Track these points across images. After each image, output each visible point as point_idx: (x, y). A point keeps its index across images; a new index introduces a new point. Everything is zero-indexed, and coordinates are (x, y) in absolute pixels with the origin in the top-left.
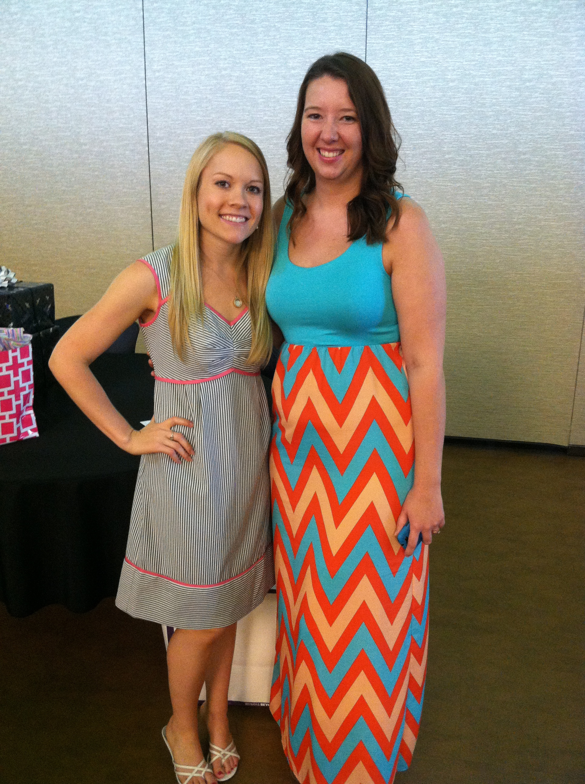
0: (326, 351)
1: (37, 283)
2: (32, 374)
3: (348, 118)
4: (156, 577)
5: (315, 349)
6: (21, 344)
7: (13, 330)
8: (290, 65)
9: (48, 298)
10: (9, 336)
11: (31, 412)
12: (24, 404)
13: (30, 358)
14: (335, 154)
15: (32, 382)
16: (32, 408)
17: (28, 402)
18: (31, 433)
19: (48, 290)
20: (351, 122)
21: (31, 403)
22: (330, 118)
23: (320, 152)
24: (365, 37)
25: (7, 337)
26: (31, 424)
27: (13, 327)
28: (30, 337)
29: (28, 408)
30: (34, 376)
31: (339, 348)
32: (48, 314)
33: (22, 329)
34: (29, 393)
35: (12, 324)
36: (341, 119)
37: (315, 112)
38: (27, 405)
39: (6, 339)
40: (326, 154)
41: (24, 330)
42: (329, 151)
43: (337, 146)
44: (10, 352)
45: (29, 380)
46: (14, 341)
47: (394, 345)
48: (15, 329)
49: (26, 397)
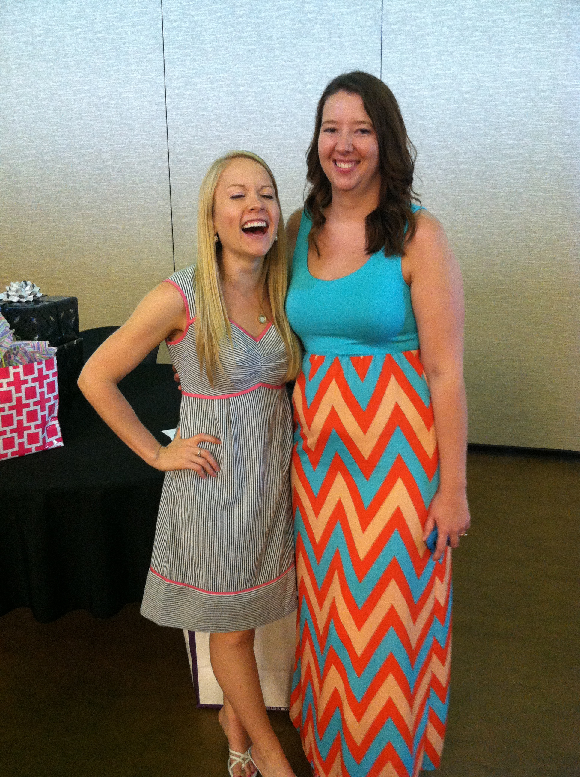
0: (348, 360)
1: (62, 297)
2: (57, 385)
3: (363, 131)
4: (182, 586)
5: (337, 359)
6: (47, 356)
7: (38, 343)
8: (307, 80)
9: (72, 311)
10: (34, 349)
11: (56, 422)
12: (49, 415)
13: (55, 370)
14: (350, 166)
15: (56, 393)
16: (57, 418)
17: (53, 413)
18: (56, 443)
19: (72, 303)
20: (366, 135)
21: (56, 414)
22: (345, 130)
23: (336, 164)
24: (380, 51)
25: (32, 350)
26: (56, 434)
27: (39, 340)
28: (55, 349)
29: (53, 419)
30: (59, 387)
31: (362, 357)
32: (72, 327)
33: (47, 342)
34: (54, 404)
35: (37, 337)
36: (356, 131)
37: (331, 126)
38: (52, 415)
39: (32, 352)
40: (342, 165)
41: (49, 343)
42: (345, 162)
43: (352, 157)
44: (36, 364)
45: (54, 391)
46: (39, 354)
47: (414, 352)
48: (41, 341)
49: (51, 408)
